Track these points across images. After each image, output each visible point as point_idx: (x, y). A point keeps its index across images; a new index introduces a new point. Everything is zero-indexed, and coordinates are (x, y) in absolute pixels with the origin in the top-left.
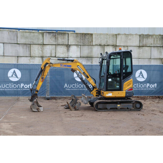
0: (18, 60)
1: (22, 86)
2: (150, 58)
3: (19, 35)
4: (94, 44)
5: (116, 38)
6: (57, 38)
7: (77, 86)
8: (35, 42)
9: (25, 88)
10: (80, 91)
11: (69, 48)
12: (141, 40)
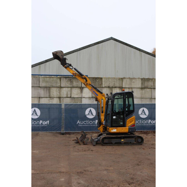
0: (39, 100)
1: (41, 122)
2: (151, 98)
3: (41, 80)
4: (103, 86)
5: (122, 81)
6: (73, 81)
7: (88, 123)
8: (54, 85)
9: (43, 125)
10: (90, 127)
11: (82, 90)
12: (143, 82)
